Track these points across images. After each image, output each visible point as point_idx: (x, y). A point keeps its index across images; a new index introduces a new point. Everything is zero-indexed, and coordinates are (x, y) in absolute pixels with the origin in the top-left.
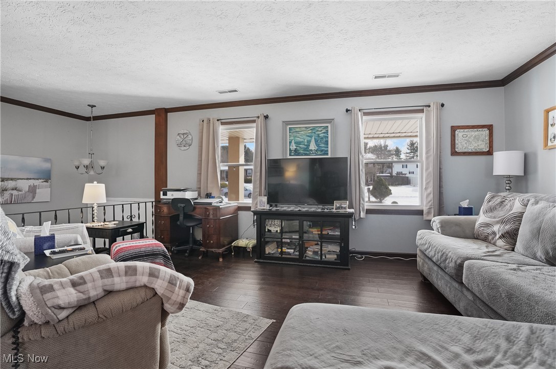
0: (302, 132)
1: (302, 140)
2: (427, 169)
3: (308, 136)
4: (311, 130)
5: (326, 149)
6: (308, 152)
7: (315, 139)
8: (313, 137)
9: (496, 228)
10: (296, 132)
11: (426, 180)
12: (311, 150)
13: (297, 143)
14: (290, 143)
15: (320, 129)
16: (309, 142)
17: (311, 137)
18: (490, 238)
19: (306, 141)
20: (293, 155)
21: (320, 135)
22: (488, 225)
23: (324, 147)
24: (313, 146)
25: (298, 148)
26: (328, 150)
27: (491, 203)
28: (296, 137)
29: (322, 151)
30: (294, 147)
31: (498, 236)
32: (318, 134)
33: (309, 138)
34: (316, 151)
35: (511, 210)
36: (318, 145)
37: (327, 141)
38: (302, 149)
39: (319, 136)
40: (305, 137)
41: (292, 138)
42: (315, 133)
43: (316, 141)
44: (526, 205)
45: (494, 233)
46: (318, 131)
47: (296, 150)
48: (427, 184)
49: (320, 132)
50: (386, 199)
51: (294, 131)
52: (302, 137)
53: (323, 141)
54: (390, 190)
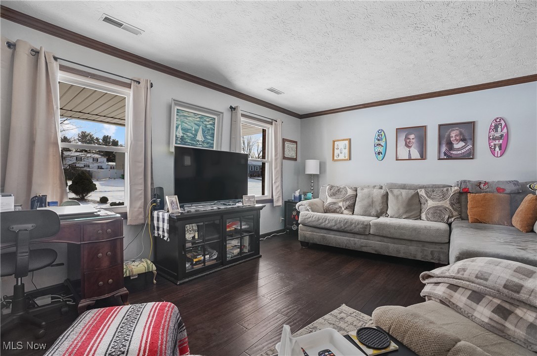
0: (190, 119)
1: (189, 127)
2: (275, 168)
3: (196, 124)
4: (199, 118)
5: (212, 142)
6: (195, 143)
7: (202, 129)
8: (201, 127)
9: (341, 204)
10: (184, 116)
11: (275, 176)
12: (198, 141)
13: (185, 130)
14: (177, 127)
15: (207, 120)
16: (197, 131)
17: (199, 126)
18: (338, 210)
19: (193, 129)
20: (179, 144)
21: (208, 126)
22: (334, 203)
23: (210, 139)
24: (200, 137)
25: (185, 136)
26: (213, 144)
27: (332, 191)
28: (183, 122)
29: (208, 143)
30: (180, 134)
31: (343, 209)
32: (206, 125)
33: (197, 127)
34: (203, 142)
35: (347, 193)
36: (205, 137)
37: (213, 134)
38: (189, 138)
39: (206, 127)
40: (193, 124)
41: (179, 123)
42: (202, 122)
43: (203, 132)
44: (356, 191)
45: (340, 207)
46: (205, 121)
47: (182, 138)
48: (276, 179)
49: (208, 123)
50: (89, 195)
51: (182, 114)
52: (190, 124)
53: (209, 132)
54: (95, 185)
